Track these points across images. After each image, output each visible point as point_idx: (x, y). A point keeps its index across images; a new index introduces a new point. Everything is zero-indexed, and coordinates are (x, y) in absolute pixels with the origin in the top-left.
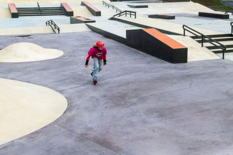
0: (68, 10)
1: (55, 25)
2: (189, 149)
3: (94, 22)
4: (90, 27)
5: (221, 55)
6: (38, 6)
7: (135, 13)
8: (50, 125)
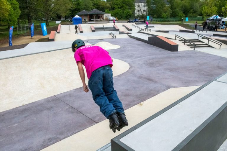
0: (117, 29)
1: (114, 35)
2: (185, 82)
3: (131, 33)
4: (129, 36)
5: (194, 48)
6: (104, 26)
7: (150, 29)
8: (125, 72)
